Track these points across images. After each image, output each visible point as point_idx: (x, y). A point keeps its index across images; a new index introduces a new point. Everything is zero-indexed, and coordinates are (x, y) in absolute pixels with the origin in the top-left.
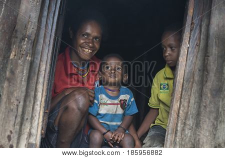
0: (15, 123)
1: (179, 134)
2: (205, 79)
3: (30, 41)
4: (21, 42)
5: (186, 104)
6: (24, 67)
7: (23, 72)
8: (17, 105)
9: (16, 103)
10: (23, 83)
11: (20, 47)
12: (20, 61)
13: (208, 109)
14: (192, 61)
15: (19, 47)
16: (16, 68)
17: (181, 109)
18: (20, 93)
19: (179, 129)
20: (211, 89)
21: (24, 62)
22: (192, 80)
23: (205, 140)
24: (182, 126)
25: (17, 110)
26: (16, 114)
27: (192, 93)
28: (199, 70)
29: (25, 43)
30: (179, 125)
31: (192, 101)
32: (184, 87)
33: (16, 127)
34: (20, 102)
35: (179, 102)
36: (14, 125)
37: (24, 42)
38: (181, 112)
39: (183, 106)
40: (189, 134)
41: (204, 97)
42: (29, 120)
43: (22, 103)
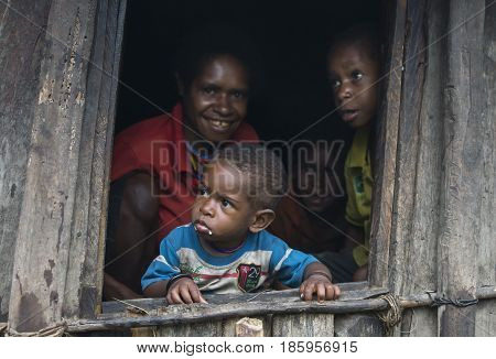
0: (59, 243)
1: (399, 250)
2: (448, 134)
3: (81, 65)
4: (60, 68)
5: (408, 189)
6: (70, 120)
7: (70, 131)
8: (62, 204)
9: (58, 199)
10: (70, 155)
11: (60, 77)
12: (61, 109)
13: (460, 195)
14: (413, 99)
15: (57, 78)
16: (55, 124)
17: (400, 198)
18: (66, 177)
19: (398, 239)
20: (463, 154)
21: (71, 109)
22: (416, 138)
23: (460, 258)
24: (405, 233)
25: (62, 215)
26: (59, 222)
27: (420, 165)
28: (431, 118)
29: (70, 69)
30: (399, 230)
31: (422, 180)
32: (402, 153)
33: (61, 251)
34: (66, 197)
35: (393, 185)
36: (58, 247)
37: (69, 66)
38: (400, 204)
39: (403, 191)
40: (422, 249)
41: (449, 170)
42: (83, 236)
43: (71, 200)
